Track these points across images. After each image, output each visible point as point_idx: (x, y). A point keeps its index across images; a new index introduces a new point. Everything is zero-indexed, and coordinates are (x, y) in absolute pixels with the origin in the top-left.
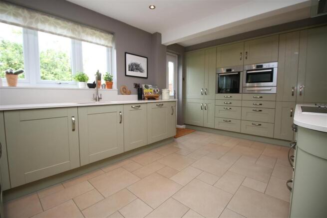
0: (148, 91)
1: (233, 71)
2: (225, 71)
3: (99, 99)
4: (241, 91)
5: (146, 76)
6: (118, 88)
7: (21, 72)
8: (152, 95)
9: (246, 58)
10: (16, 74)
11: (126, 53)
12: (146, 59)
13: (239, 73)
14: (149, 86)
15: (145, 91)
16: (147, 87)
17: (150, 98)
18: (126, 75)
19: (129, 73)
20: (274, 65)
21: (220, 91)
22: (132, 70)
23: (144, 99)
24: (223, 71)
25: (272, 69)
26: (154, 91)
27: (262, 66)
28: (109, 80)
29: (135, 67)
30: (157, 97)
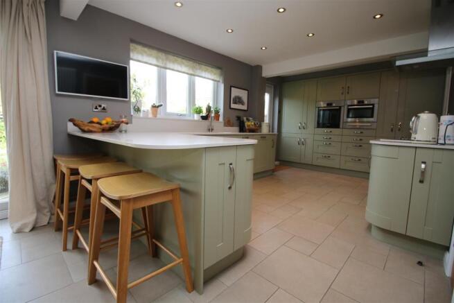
0: (249, 124)
1: (334, 105)
2: (325, 105)
3: (212, 130)
4: (341, 126)
5: (246, 109)
6: (224, 120)
7: (161, 105)
8: (253, 127)
9: (348, 93)
10: (158, 107)
11: (231, 87)
12: (247, 92)
13: (340, 107)
14: (250, 118)
15: (247, 124)
16: (248, 120)
17: (251, 131)
18: (230, 108)
19: (233, 106)
20: (375, 101)
21: (319, 125)
22: (235, 103)
23: (245, 131)
24: (322, 104)
25: (373, 105)
26: (255, 124)
27: (363, 102)
28: (217, 112)
29: (238, 100)
30: (257, 129)
